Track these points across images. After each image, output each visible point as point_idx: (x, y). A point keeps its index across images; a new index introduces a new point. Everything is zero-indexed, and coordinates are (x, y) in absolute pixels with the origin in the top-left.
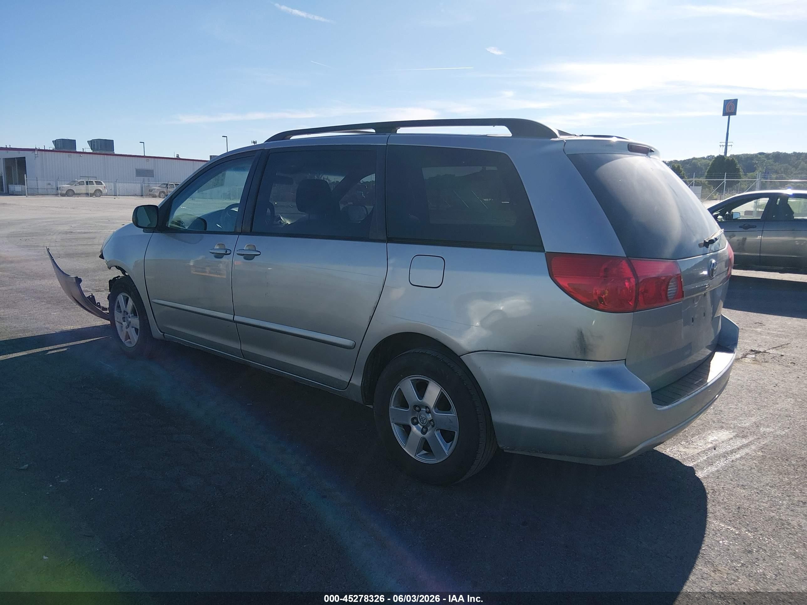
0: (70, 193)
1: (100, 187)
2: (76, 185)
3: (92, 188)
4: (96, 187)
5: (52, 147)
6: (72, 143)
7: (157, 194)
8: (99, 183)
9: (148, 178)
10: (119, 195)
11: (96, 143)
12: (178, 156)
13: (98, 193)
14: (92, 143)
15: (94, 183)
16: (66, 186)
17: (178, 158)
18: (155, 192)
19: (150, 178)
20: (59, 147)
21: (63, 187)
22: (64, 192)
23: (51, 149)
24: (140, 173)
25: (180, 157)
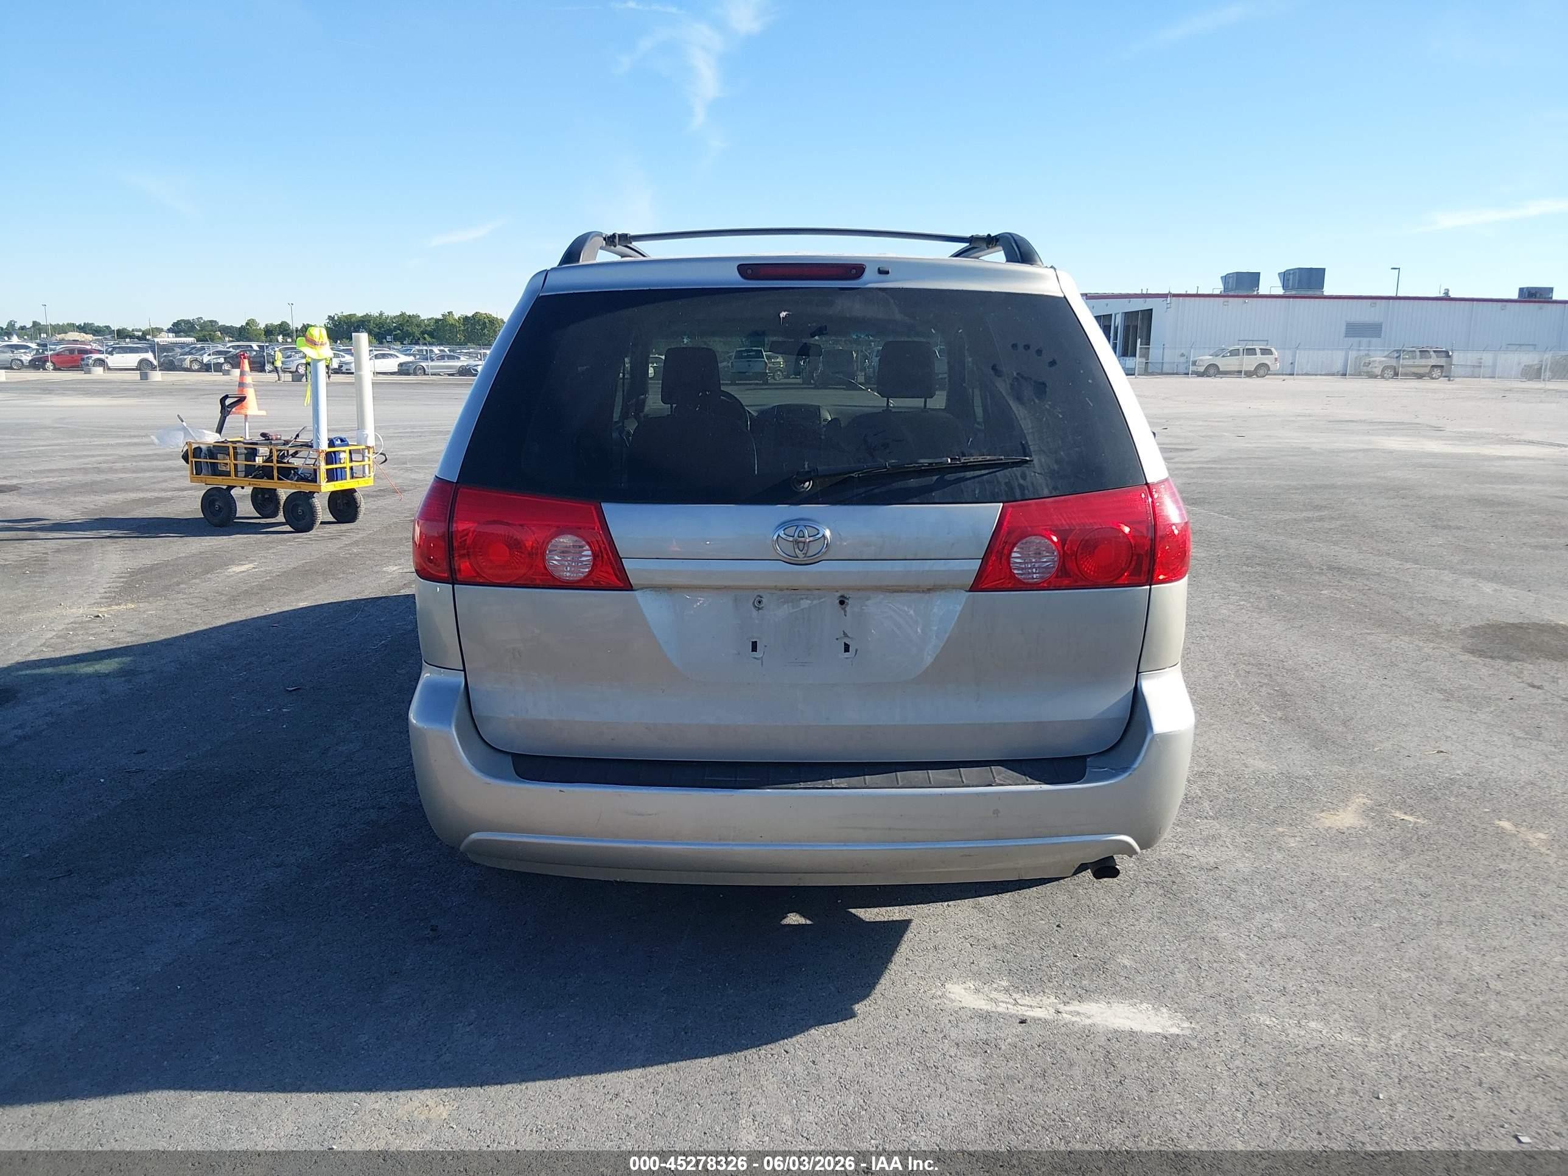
0: (1212, 371)
1: (1267, 359)
2: (1223, 356)
3: (1250, 363)
4: (1259, 358)
5: (1218, 288)
6: (1254, 278)
7: (1378, 371)
8: (1266, 352)
9: (1368, 339)
10: (1297, 375)
11: (1291, 276)
12: (1447, 292)
13: (1261, 371)
14: (1286, 277)
15: (1258, 351)
16: (1207, 359)
17: (1447, 298)
18: (1376, 367)
19: (1374, 340)
20: (1230, 286)
21: (1201, 360)
22: (1202, 369)
23: (1217, 292)
24: (1355, 330)
25: (1452, 295)
